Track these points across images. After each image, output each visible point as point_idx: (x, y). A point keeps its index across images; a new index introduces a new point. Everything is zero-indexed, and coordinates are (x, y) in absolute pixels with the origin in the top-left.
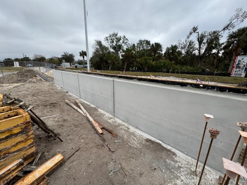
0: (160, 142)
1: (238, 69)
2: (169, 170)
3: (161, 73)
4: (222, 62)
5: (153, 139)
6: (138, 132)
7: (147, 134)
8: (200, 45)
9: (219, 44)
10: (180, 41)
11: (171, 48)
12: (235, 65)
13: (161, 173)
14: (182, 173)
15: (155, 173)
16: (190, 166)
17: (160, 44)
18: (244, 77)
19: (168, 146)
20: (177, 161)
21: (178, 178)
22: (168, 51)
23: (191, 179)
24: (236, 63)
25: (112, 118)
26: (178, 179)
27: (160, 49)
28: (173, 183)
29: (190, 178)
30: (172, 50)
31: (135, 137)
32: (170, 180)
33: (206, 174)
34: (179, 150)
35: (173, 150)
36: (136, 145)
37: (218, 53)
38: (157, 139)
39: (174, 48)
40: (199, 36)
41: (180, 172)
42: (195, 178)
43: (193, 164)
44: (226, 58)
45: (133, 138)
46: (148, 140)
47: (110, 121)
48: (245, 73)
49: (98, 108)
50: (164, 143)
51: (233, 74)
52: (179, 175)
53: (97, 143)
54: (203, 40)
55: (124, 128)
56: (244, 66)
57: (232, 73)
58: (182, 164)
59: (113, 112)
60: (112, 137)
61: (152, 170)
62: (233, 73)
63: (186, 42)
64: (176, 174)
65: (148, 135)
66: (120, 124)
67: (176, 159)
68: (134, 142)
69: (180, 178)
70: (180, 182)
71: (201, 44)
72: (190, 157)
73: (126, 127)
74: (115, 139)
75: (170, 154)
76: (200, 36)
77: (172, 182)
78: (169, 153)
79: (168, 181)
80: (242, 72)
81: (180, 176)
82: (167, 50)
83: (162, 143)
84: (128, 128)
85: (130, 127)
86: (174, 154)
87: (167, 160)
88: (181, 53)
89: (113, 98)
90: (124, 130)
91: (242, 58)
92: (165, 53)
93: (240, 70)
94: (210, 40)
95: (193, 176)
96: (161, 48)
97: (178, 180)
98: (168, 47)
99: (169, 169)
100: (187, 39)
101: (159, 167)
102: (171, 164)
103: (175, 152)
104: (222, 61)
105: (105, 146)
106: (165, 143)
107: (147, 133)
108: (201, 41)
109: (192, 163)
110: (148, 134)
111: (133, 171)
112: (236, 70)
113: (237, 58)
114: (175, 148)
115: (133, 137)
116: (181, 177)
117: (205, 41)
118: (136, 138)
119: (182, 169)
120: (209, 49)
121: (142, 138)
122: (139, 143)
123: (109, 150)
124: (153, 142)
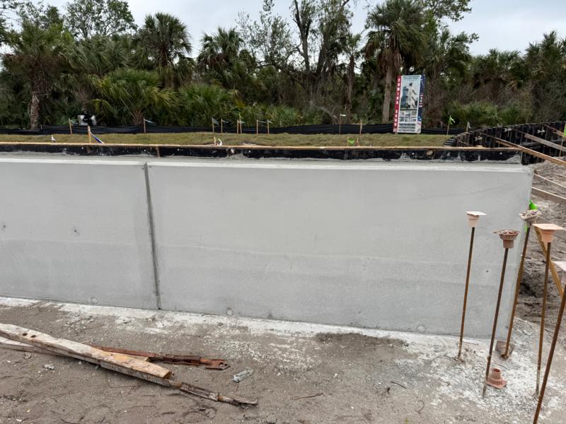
0: (356, 330)
1: (406, 113)
2: (414, 377)
3: (206, 133)
4: (362, 93)
5: (334, 330)
6: (281, 327)
7: (308, 324)
8: (304, 37)
9: (350, 36)
10: (245, 16)
11: (217, 39)
12: (399, 100)
13: (404, 390)
14: (441, 371)
15: (395, 398)
16: (443, 350)
17: (176, 21)
18: (420, 132)
19: (378, 331)
20: (415, 353)
21: (438, 383)
22: (212, 51)
23: (459, 374)
24: (399, 96)
25: (154, 319)
26: (439, 385)
27: (182, 41)
28: (437, 396)
29: (457, 371)
30: (224, 47)
31: (284, 342)
32: (429, 394)
33: (475, 352)
34: (405, 331)
35: (394, 335)
36: (302, 361)
37: (352, 64)
38: (342, 325)
39: (229, 39)
40: (297, 8)
41: (435, 372)
42: (463, 367)
43: (445, 346)
44: (370, 80)
45: (280, 349)
46: (322, 338)
47: (158, 331)
48: (420, 123)
49: (56, 301)
50: (365, 327)
51: (398, 126)
52: (437, 377)
53: (174, 409)
54: (310, 22)
55: (228, 331)
56: (416, 102)
57: (395, 124)
58: (427, 355)
59: (154, 296)
60: (210, 371)
61: (382, 395)
62: (397, 122)
63: (263, 22)
64: (431, 378)
65: (314, 325)
66: (205, 327)
67: (411, 350)
68: (292, 357)
69: (441, 380)
70: (446, 388)
71: (307, 34)
72: (433, 334)
73: (233, 328)
74: (227, 372)
75: (393, 347)
76: (299, 6)
77: (434, 395)
78: (391, 345)
79: (427, 398)
80: (415, 120)
81: (439, 379)
82: (206, 46)
83: (360, 330)
84: (239, 328)
85: (245, 322)
86: (401, 343)
87: (397, 361)
88: (255, 58)
89: (148, 238)
90: (233, 338)
91: (409, 82)
92: (199, 58)
93: (409, 115)
94: (329, 24)
95: (458, 366)
96: (183, 36)
97: (442, 387)
98: (209, 35)
99: (412, 376)
100: (265, 13)
101: (392, 382)
102: (410, 365)
103: (400, 338)
104: (362, 88)
105: (214, 404)
106: (369, 328)
107: (307, 322)
108: (304, 22)
109: (441, 344)
110: (311, 322)
111: (345, 418)
112: (403, 114)
113: (400, 83)
114: (395, 330)
115: (278, 346)
116: (442, 378)
117: (315, 25)
118: (288, 344)
119: (434, 365)
120: (329, 51)
121: (304, 338)
122: (307, 352)
123: (237, 409)
124: (339, 337)
